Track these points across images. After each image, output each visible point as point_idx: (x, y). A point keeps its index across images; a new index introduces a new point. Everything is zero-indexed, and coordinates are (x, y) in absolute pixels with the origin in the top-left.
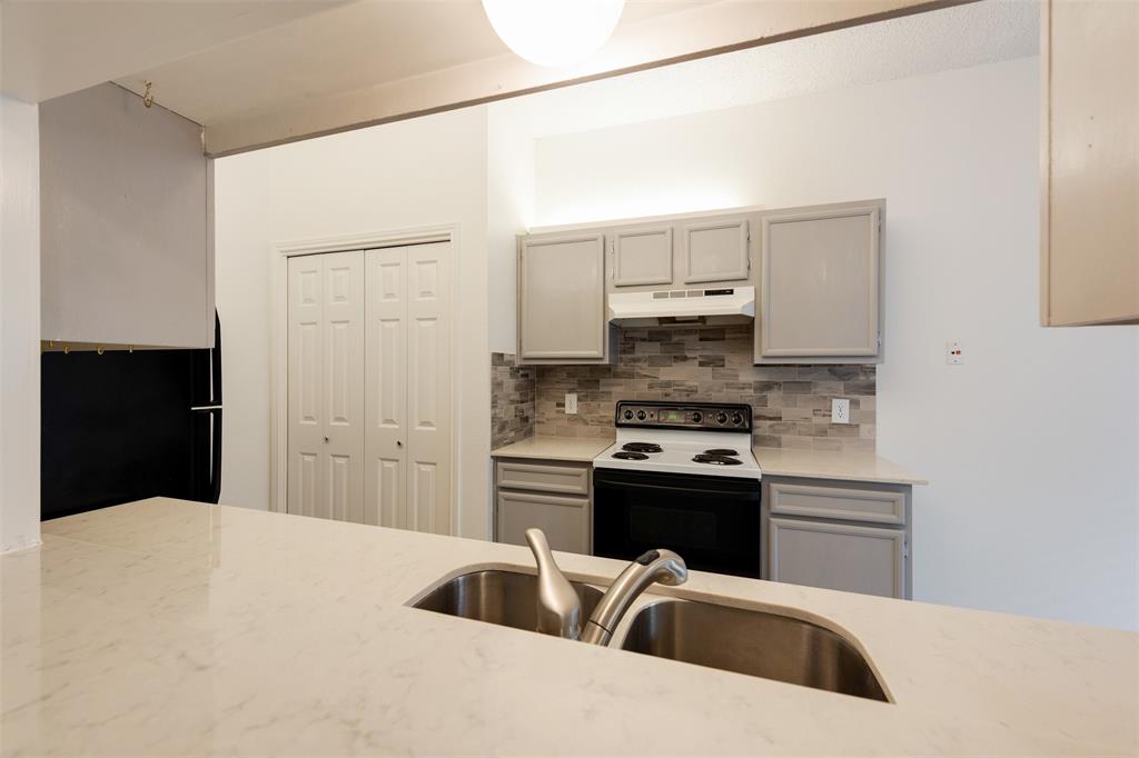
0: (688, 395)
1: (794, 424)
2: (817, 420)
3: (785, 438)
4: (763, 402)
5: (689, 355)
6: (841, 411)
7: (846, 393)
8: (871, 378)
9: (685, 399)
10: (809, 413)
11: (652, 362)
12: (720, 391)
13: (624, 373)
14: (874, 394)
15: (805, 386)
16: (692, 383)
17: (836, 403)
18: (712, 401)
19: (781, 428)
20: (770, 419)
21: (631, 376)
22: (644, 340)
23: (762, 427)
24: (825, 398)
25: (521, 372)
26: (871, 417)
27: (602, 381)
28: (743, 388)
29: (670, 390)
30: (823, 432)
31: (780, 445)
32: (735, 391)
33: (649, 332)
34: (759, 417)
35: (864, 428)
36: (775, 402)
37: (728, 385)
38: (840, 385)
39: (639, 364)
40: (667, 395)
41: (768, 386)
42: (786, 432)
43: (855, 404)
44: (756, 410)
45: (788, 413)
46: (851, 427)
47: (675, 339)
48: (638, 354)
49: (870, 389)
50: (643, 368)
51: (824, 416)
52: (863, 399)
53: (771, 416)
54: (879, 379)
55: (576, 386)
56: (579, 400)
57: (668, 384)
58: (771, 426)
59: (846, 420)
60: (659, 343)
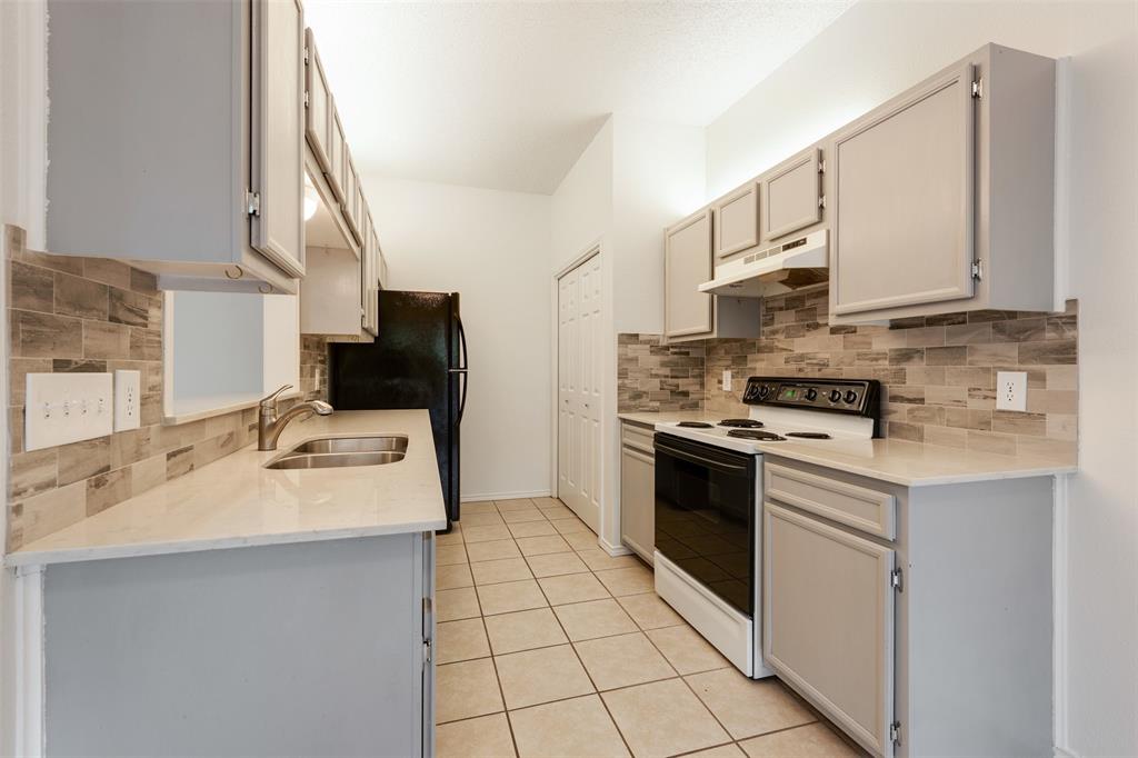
0: (820, 370)
1: (941, 409)
2: (975, 404)
3: (928, 428)
4: (901, 377)
5: (821, 322)
6: (1012, 390)
7: (1021, 362)
8: (1069, 334)
9: (817, 375)
10: (964, 396)
11: (790, 333)
12: (850, 364)
13: (766, 347)
14: (1074, 361)
15: (957, 353)
16: (824, 355)
17: (1003, 378)
18: (843, 377)
19: (922, 414)
20: (910, 401)
21: (771, 349)
22: (781, 309)
23: (898, 413)
24: (988, 369)
25: (671, 350)
26: (1070, 402)
27: (749, 357)
28: (876, 360)
29: (803, 365)
30: (984, 423)
31: (921, 439)
32: (868, 362)
33: (786, 300)
34: (894, 399)
35: (1053, 421)
36: (916, 377)
37: (860, 356)
38: (1012, 350)
39: (777, 336)
40: (800, 370)
41: (905, 356)
42: (930, 419)
43: (1036, 379)
44: (892, 388)
45: (935, 393)
46: (1030, 419)
47: (808, 304)
48: (776, 326)
49: (1067, 354)
50: (781, 341)
51: (986, 397)
52: (1052, 370)
53: (910, 396)
54: (1085, 336)
55: (730, 362)
56: (733, 377)
57: (802, 358)
58: (910, 411)
59: (1019, 404)
60: (793, 311)
